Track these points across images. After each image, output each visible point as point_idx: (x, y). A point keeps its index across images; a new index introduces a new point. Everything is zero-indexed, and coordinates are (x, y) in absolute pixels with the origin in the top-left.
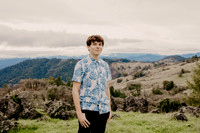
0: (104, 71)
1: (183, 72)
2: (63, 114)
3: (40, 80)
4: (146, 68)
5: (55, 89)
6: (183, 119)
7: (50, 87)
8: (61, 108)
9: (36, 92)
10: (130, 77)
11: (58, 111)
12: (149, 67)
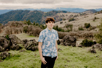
0: (54, 36)
1: (95, 18)
2: (33, 48)
3: (19, 22)
4: (76, 16)
5: (27, 27)
6: (94, 52)
7: (24, 26)
8: (31, 45)
9: (17, 28)
10: (67, 21)
11: (30, 46)
12: (77, 16)
